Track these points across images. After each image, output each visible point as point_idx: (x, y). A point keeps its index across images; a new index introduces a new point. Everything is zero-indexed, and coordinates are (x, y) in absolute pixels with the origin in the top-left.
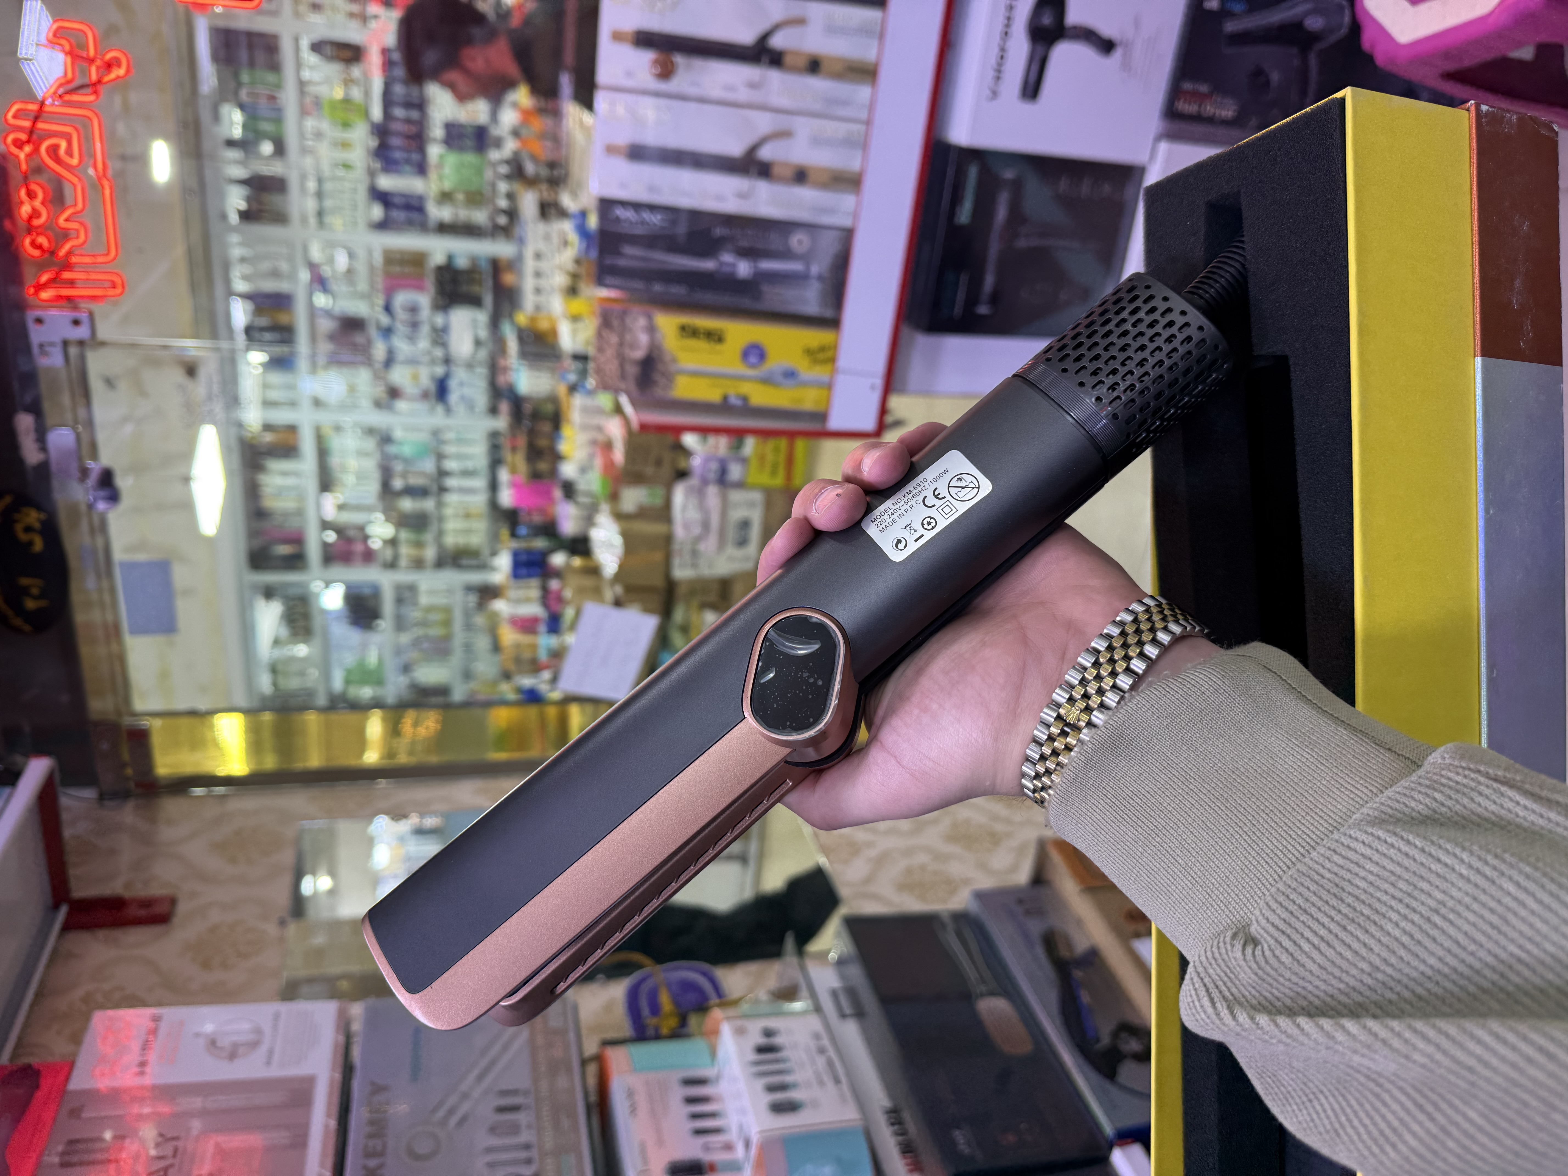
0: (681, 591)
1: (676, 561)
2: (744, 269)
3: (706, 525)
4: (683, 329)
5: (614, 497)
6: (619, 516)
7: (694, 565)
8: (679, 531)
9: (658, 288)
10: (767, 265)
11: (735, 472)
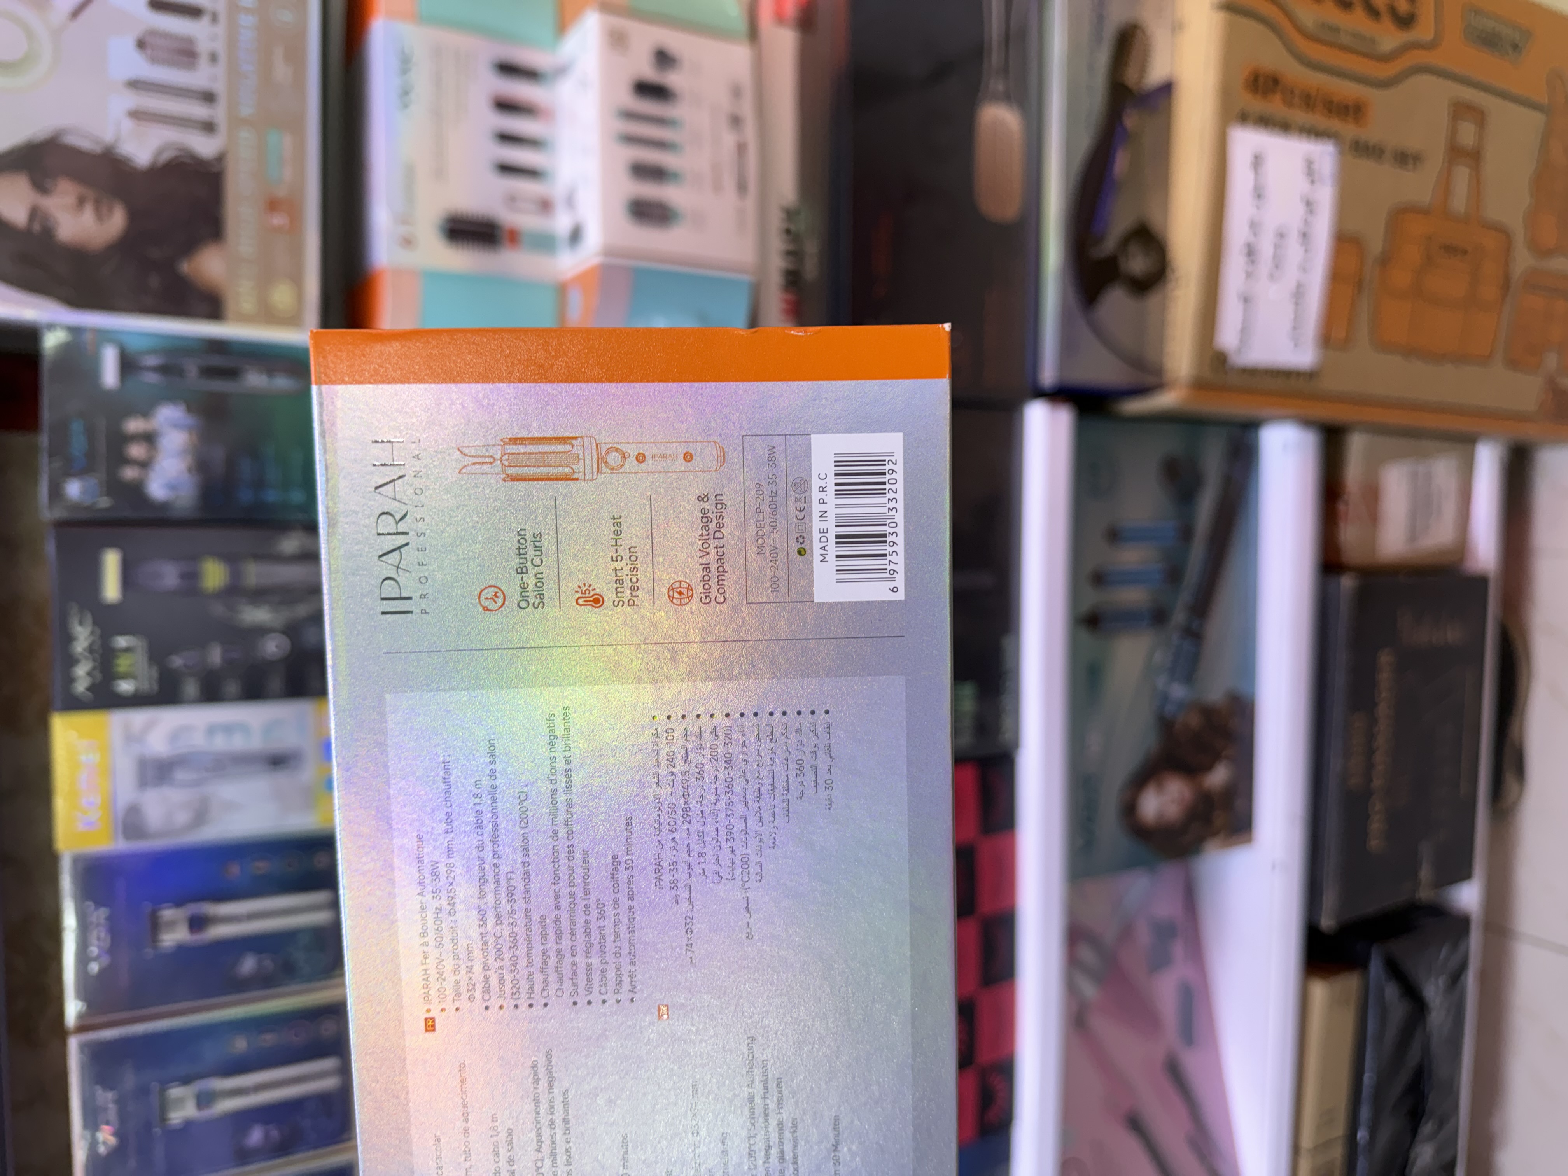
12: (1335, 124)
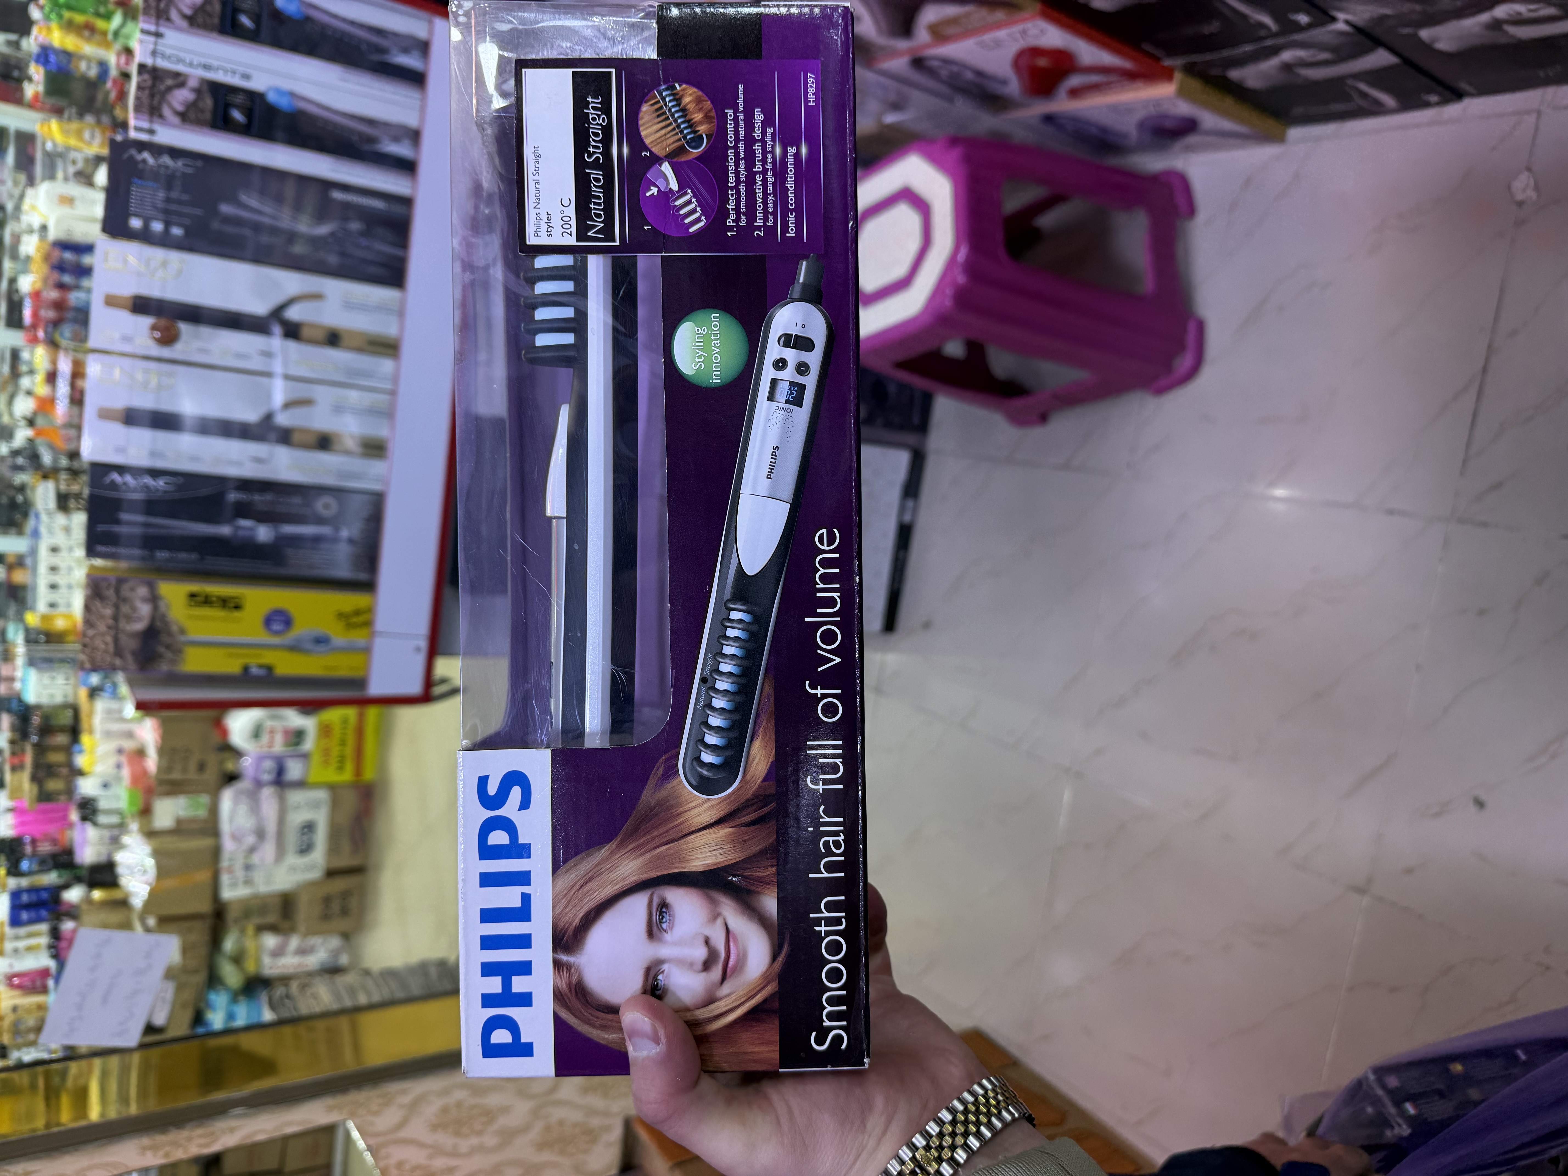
0: (232, 914)
1: (225, 879)
2: (264, 533)
3: (260, 834)
4: (193, 596)
5: (146, 812)
6: (150, 834)
7: (248, 882)
8: (228, 845)
9: (161, 555)
10: (289, 529)
11: (294, 770)
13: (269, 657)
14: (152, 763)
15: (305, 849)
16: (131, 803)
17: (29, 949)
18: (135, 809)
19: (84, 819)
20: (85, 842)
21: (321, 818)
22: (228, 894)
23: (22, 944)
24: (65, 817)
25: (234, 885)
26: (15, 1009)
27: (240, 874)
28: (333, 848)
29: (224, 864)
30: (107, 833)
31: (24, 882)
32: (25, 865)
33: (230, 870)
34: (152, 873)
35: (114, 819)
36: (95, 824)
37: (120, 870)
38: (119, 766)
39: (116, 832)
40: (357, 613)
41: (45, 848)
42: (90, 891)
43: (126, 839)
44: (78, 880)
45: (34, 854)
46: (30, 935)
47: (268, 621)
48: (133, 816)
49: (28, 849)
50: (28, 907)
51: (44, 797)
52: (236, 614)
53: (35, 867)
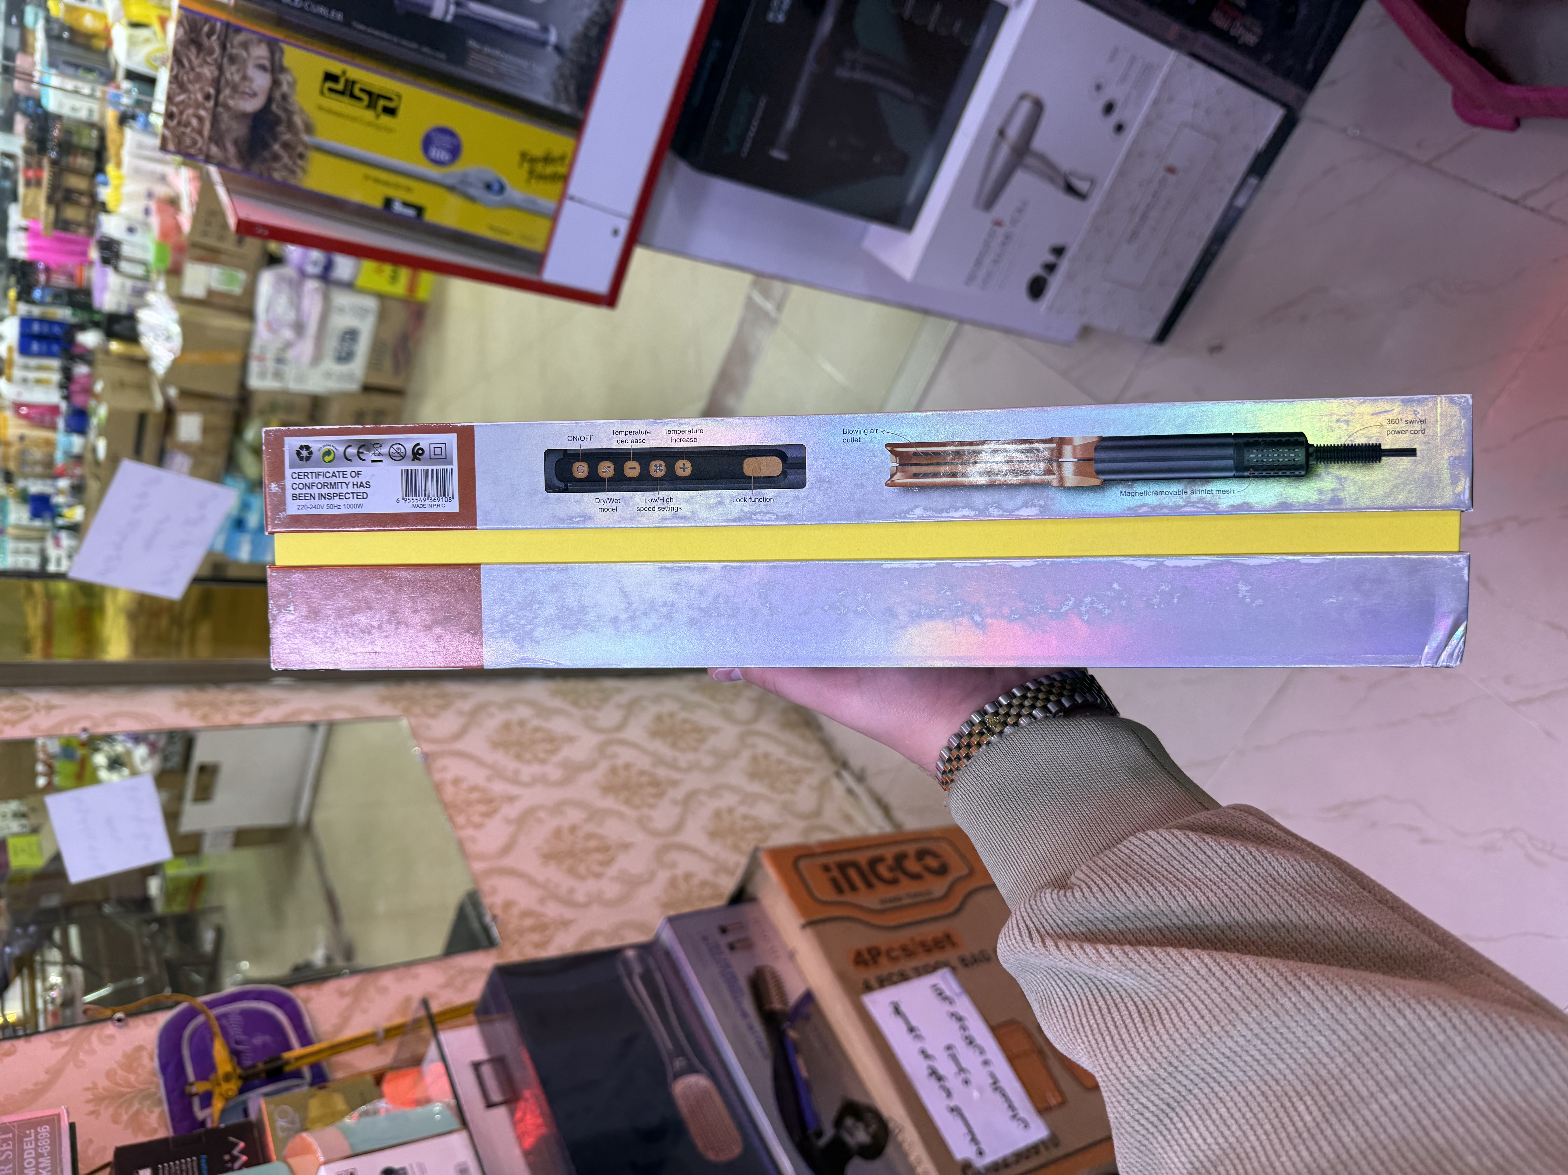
0: (257, 404)
1: (254, 367)
3: (299, 330)
5: (175, 272)
6: (180, 300)
7: (278, 375)
8: (262, 333)
11: (343, 269)
12: (938, 956)
13: (420, 194)
14: (186, 219)
15: (345, 357)
16: (160, 258)
17: (39, 382)
18: (163, 266)
19: (106, 261)
20: (105, 288)
21: (366, 328)
22: (255, 382)
23: (32, 375)
24: (84, 254)
25: (263, 375)
26: (22, 438)
27: (270, 365)
28: (374, 362)
29: (255, 350)
30: (129, 283)
31: (36, 311)
32: (37, 294)
33: (261, 359)
34: (177, 342)
35: (139, 271)
36: (116, 269)
37: (142, 328)
38: (147, 212)
39: (140, 284)
40: (548, 159)
41: (60, 281)
42: (108, 341)
43: (151, 297)
44: (96, 325)
45: (47, 285)
46: (40, 368)
47: (427, 143)
48: (159, 272)
49: (42, 278)
50: (40, 337)
51: (61, 224)
52: (385, 119)
53: (48, 299)
